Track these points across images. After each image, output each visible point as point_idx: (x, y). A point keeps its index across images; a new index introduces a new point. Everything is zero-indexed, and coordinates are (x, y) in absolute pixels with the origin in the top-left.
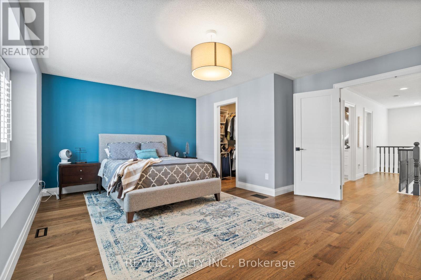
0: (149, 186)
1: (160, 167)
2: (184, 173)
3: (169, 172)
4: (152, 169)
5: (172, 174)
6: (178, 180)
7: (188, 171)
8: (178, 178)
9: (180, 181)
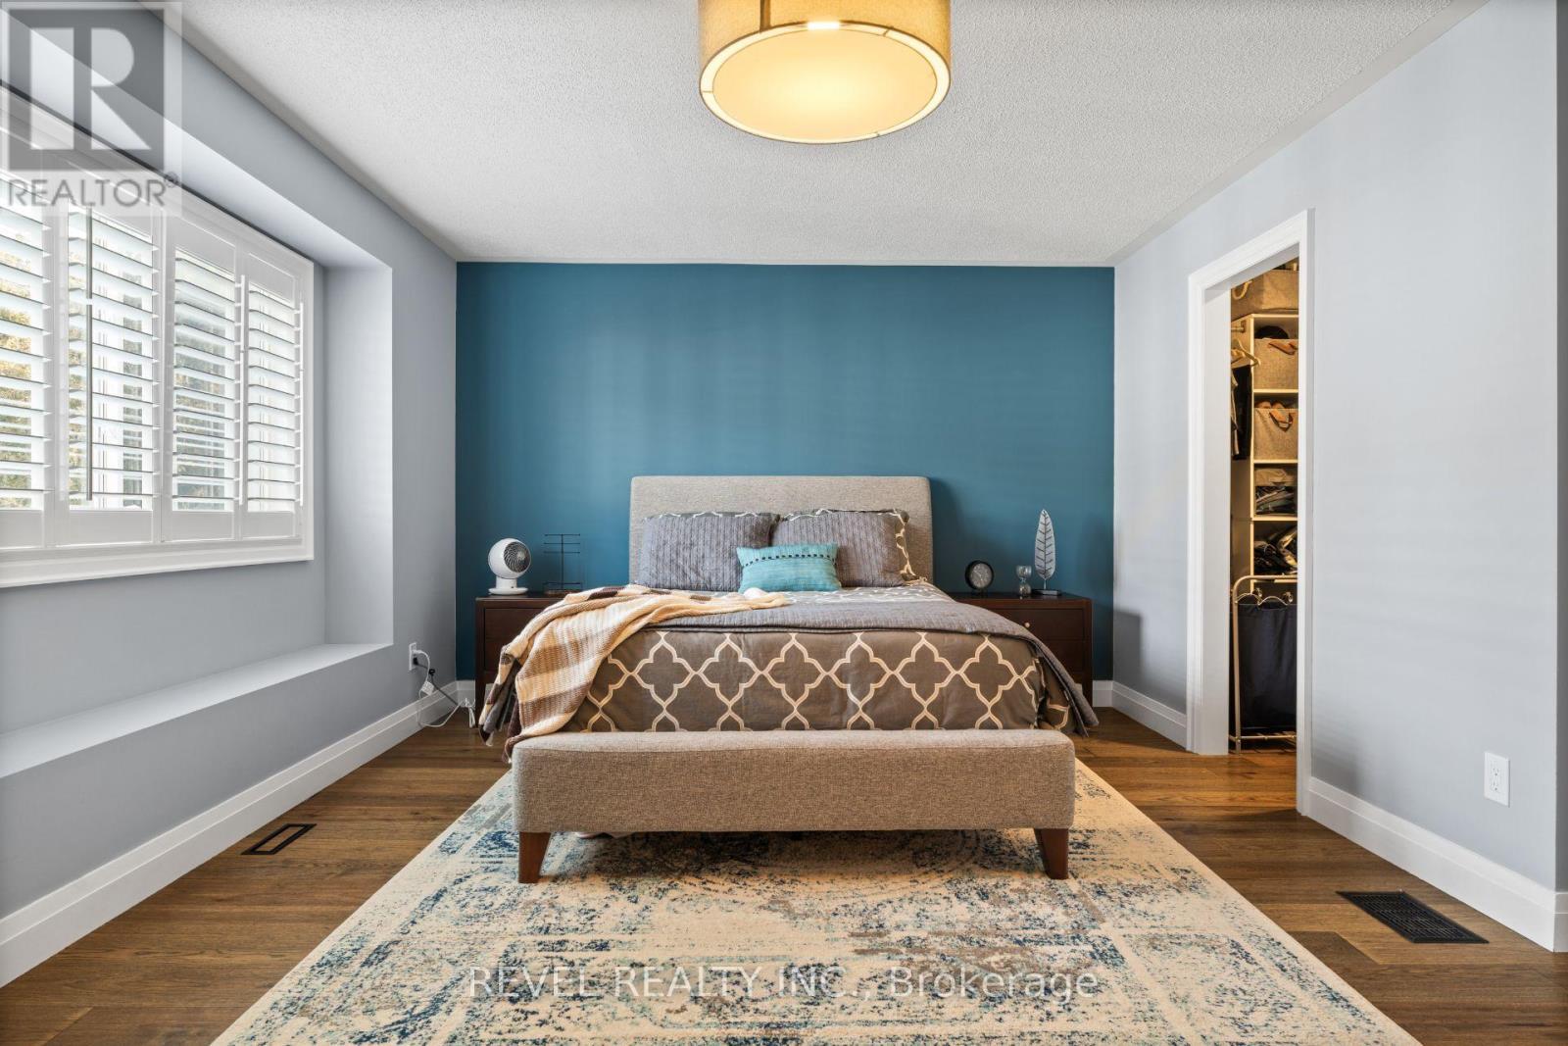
0: (641, 726)
1: (701, 635)
2: (835, 679)
3: (745, 667)
4: (663, 642)
5: (762, 678)
6: (796, 713)
7: (863, 671)
8: (795, 705)
9: (805, 721)
